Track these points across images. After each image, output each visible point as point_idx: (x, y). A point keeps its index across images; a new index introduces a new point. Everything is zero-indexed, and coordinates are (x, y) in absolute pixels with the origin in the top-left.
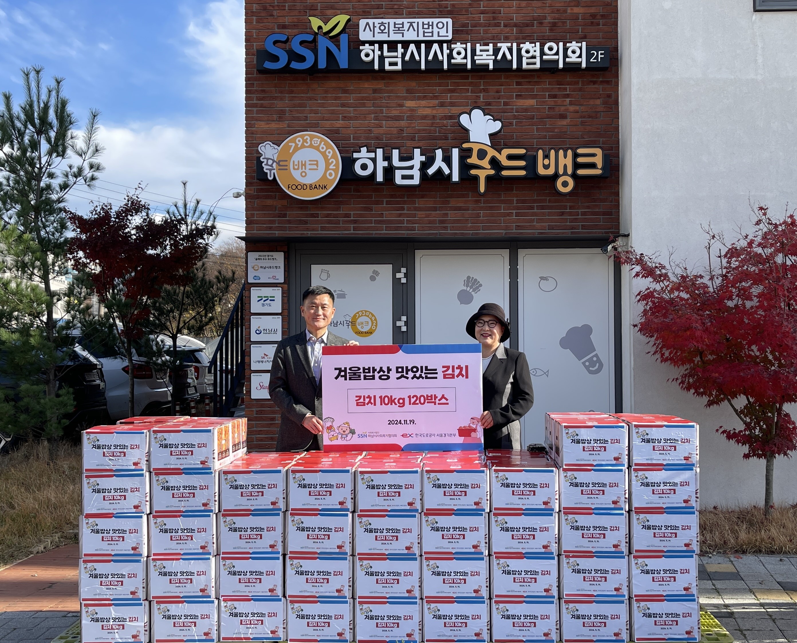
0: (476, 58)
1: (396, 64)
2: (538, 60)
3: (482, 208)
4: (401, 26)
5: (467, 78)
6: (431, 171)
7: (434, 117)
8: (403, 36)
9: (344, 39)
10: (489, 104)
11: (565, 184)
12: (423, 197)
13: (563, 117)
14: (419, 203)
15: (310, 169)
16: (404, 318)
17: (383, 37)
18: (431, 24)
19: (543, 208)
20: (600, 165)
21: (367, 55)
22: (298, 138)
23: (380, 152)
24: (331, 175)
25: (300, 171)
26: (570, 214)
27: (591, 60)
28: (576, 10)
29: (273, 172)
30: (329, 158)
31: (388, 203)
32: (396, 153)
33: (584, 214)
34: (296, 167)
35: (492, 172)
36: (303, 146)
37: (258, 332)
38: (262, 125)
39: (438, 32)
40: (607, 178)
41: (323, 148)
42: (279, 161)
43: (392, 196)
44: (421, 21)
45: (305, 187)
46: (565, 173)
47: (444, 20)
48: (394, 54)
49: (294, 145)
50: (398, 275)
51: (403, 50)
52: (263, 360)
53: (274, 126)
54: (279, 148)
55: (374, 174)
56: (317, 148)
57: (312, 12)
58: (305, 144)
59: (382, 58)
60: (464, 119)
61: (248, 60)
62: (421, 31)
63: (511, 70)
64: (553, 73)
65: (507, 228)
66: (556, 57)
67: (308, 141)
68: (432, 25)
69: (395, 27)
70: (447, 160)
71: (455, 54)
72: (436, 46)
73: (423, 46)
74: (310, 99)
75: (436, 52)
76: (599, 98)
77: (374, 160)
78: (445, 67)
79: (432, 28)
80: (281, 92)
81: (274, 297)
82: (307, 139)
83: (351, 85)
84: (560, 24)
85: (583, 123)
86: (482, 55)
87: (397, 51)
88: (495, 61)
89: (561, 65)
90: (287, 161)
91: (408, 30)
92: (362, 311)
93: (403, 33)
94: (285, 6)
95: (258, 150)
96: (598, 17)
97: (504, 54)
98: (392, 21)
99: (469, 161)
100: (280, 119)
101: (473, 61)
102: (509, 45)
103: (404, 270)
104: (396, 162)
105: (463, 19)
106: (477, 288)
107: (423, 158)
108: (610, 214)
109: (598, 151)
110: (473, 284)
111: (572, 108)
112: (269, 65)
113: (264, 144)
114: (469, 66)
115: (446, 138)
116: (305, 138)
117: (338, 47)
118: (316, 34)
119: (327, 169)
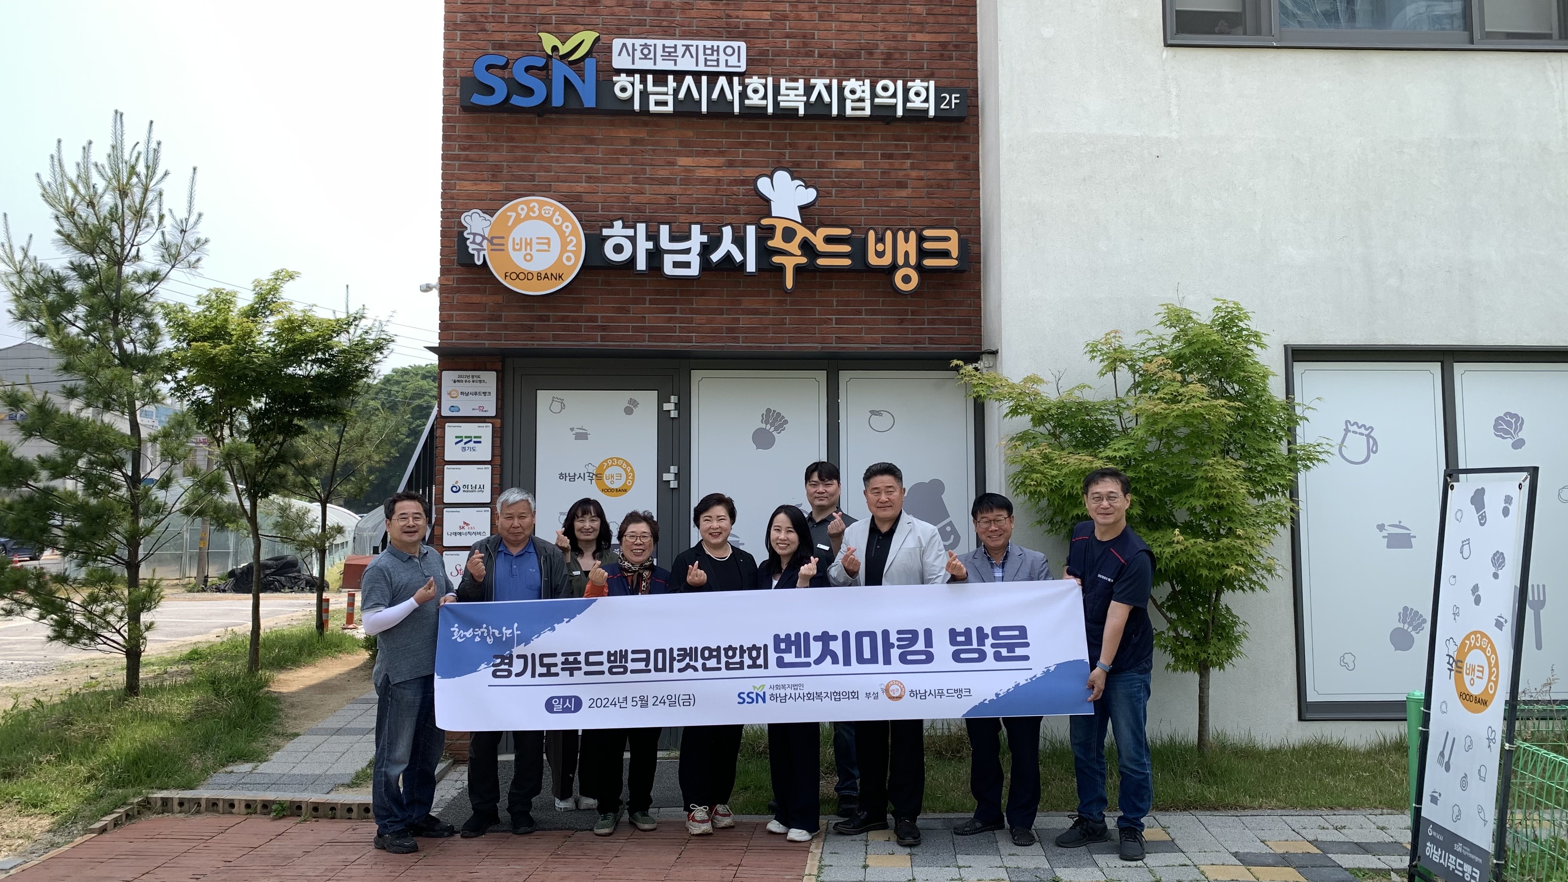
0: (779, 98)
1: (665, 104)
2: (867, 105)
3: (787, 312)
4: (673, 50)
5: (766, 127)
6: (716, 257)
7: (719, 181)
8: (675, 64)
9: (590, 65)
10: (798, 165)
11: (906, 279)
12: (703, 294)
13: (902, 185)
14: (698, 303)
15: (538, 251)
16: (673, 469)
17: (648, 65)
18: (715, 48)
19: (874, 312)
20: (955, 253)
21: (623, 90)
22: (521, 205)
23: (641, 228)
24: (569, 258)
25: (523, 252)
26: (913, 322)
27: (942, 107)
28: (920, 37)
29: (482, 253)
30: (567, 234)
31: (652, 302)
32: (664, 230)
33: (932, 322)
34: (517, 247)
35: (804, 260)
36: (528, 217)
37: (454, 489)
38: (468, 186)
39: (727, 61)
40: (963, 271)
41: (557, 220)
42: (493, 238)
43: (658, 292)
44: (701, 43)
45: (530, 276)
46: (907, 264)
47: (735, 44)
48: (663, 89)
49: (514, 214)
50: (667, 407)
51: (675, 84)
52: (461, 531)
53: (484, 187)
54: (493, 219)
55: (633, 259)
56: (549, 220)
57: (542, 27)
58: (531, 214)
59: (645, 95)
60: (763, 184)
61: (448, 93)
62: (701, 58)
63: (829, 117)
64: (888, 123)
65: (823, 341)
66: (893, 101)
67: (536, 209)
68: (718, 51)
69: (664, 51)
70: (740, 241)
71: (749, 91)
72: (722, 80)
73: (704, 79)
74: (539, 150)
75: (722, 89)
76: (952, 161)
77: (633, 240)
78: (737, 109)
79: (718, 55)
80: (496, 140)
81: (480, 437)
82: (534, 206)
83: (599, 133)
84: (897, 56)
85: (929, 195)
86: (788, 95)
87: (667, 86)
88: (807, 104)
89: (900, 112)
90: (503, 238)
91: (683, 56)
92: (611, 459)
93: (675, 61)
94: (504, 17)
95: (460, 222)
96: (951, 47)
97: (820, 94)
98: (659, 43)
99: (771, 243)
100: (494, 178)
101: (776, 103)
102: (827, 81)
103: (673, 399)
104: (665, 243)
105: (760, 44)
106: (781, 425)
107: (705, 239)
108: (968, 323)
109: (953, 234)
110: (775, 420)
111: (914, 174)
112: (478, 99)
113: (470, 213)
114: (770, 110)
115: (737, 212)
116: (531, 205)
117: (582, 77)
118: (551, 57)
119: (563, 250)
